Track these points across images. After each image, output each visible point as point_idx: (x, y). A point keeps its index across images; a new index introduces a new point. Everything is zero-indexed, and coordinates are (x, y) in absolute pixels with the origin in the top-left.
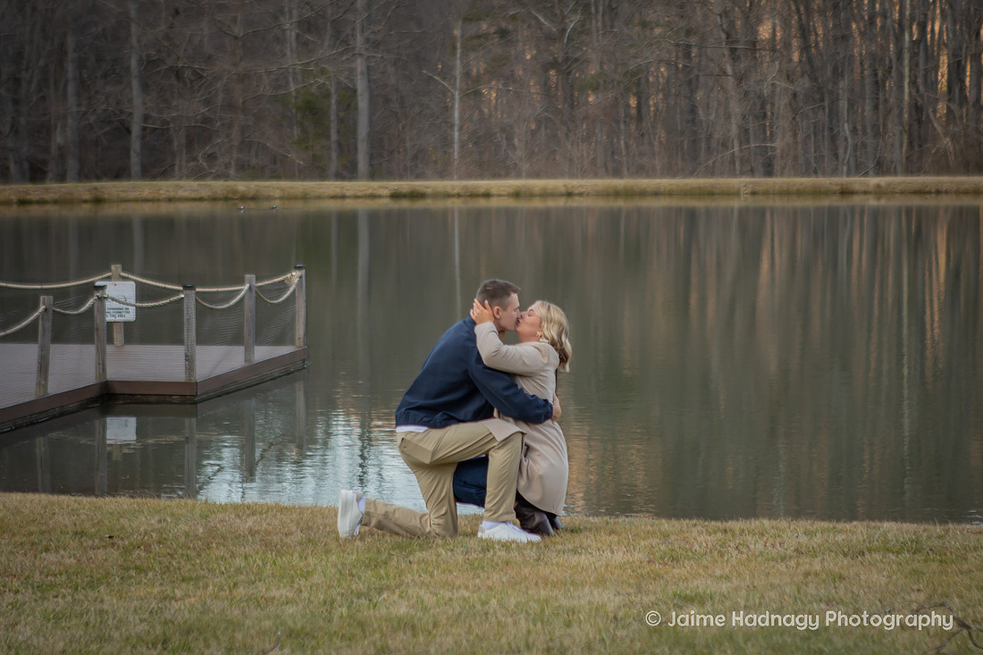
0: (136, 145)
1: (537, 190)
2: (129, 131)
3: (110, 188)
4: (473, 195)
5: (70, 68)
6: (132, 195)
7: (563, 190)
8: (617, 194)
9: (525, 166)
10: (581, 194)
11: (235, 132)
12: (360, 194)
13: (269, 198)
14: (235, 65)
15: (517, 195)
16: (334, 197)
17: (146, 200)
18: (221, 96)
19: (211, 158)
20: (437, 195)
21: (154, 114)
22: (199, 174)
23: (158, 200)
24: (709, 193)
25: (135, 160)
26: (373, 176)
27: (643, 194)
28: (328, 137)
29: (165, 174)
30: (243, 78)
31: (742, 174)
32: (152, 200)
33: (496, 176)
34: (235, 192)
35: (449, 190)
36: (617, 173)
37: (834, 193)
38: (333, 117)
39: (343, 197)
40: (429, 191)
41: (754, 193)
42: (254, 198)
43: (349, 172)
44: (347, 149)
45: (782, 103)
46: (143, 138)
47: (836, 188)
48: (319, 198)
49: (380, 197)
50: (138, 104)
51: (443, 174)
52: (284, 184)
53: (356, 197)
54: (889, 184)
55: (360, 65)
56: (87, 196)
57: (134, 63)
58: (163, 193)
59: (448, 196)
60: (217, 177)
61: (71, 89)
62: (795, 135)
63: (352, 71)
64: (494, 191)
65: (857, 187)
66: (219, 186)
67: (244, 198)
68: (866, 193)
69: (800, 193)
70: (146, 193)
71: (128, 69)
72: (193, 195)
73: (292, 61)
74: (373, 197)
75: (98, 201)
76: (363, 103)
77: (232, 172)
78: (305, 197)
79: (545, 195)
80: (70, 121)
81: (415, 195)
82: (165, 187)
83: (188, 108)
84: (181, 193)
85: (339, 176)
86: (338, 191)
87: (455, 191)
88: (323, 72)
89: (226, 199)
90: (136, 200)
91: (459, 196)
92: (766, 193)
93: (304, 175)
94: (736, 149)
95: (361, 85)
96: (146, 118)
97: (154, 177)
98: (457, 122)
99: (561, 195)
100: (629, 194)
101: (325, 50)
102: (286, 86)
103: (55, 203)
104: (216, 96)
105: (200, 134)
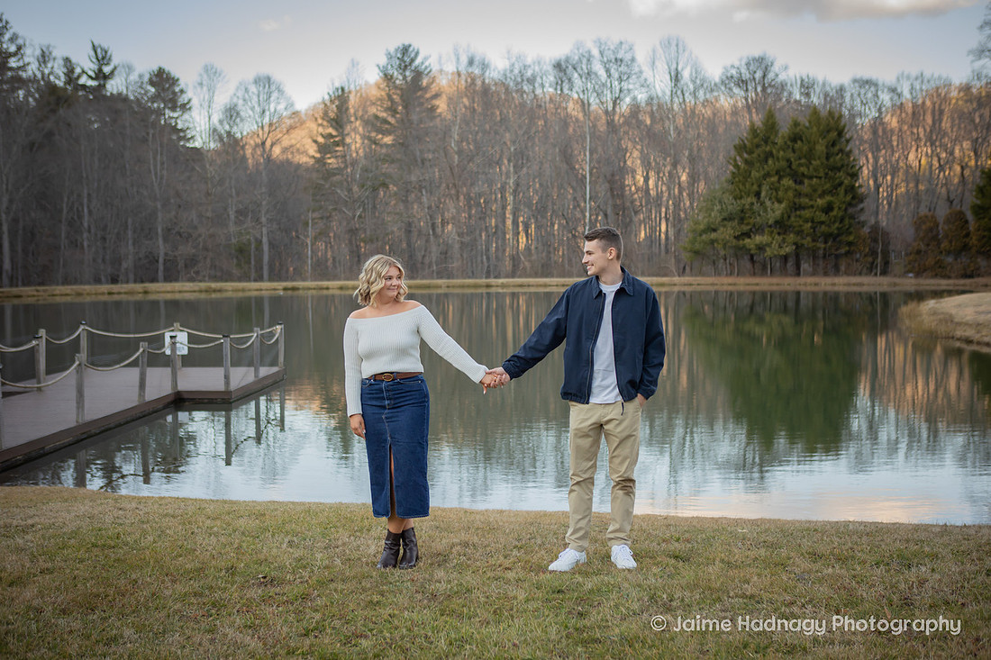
0: (161, 267)
2: (157, 261)
3: (152, 286)
4: (321, 289)
5: (130, 233)
6: (163, 289)
11: (208, 261)
12: (268, 288)
13: (226, 291)
14: (208, 230)
15: (341, 288)
16: (257, 290)
17: (168, 292)
18: (201, 245)
19: (197, 273)
20: (304, 289)
21: (170, 253)
22: (192, 280)
23: (174, 292)
24: (428, 287)
25: (161, 274)
26: (271, 280)
28: (250, 263)
29: (176, 280)
30: (212, 236)
31: (438, 278)
32: (172, 292)
33: (329, 280)
34: (210, 288)
35: (309, 286)
37: (483, 286)
38: (252, 254)
39: (261, 290)
40: (300, 286)
42: (220, 291)
43: (260, 278)
44: (259, 268)
45: (457, 246)
46: (164, 264)
47: (484, 284)
48: (250, 290)
49: (277, 289)
50: (162, 248)
51: (304, 280)
52: (233, 284)
53: (267, 290)
55: (265, 230)
56: (140, 290)
57: (160, 230)
58: (177, 289)
59: (309, 289)
60: (200, 281)
61: (130, 242)
62: (463, 260)
63: (261, 234)
64: (330, 287)
66: (203, 285)
67: (215, 291)
68: (497, 286)
69: (468, 286)
71: (157, 233)
72: (190, 289)
73: (232, 228)
74: (275, 289)
75: (146, 292)
76: (266, 248)
77: (207, 279)
78: (243, 290)
80: (130, 257)
81: (294, 289)
82: (177, 286)
83: (186, 250)
84: (185, 289)
85: (255, 280)
86: (259, 287)
88: (248, 233)
89: (206, 291)
91: (314, 289)
92: (453, 287)
93: (240, 280)
94: (435, 268)
95: (265, 240)
96: (166, 254)
97: (171, 281)
101: (249, 223)
102: (230, 240)
103: (125, 293)
104: (199, 244)
105: (191, 262)
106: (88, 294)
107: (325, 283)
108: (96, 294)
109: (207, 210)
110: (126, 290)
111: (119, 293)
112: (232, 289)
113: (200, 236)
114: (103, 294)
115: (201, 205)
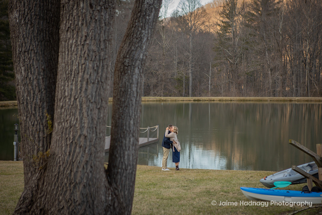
1: (224, 100)
7: (230, 99)
8: (241, 101)
10: (234, 100)
11: (163, 86)
12: (187, 100)
13: (168, 101)
14: (163, 71)
15: (220, 100)
16: (181, 101)
18: (160, 78)
19: (157, 91)
20: (203, 100)
22: (155, 95)
23: (146, 101)
24: (261, 101)
27: (247, 100)
28: (183, 87)
29: (148, 95)
30: (164, 74)
32: (144, 101)
33: (217, 96)
34: (161, 99)
35: (206, 99)
37: (288, 101)
38: (184, 82)
39: (184, 101)
40: (201, 99)
41: (271, 101)
42: (165, 101)
43: (187, 95)
47: (288, 100)
48: (178, 101)
49: (191, 101)
51: (206, 96)
53: (186, 101)
54: (300, 99)
55: (190, 71)
58: (147, 100)
60: (158, 96)
63: (188, 73)
65: (293, 100)
66: (158, 98)
67: (163, 101)
68: (295, 101)
69: (281, 101)
72: (153, 100)
74: (190, 101)
76: (191, 79)
78: (175, 101)
79: (226, 100)
81: (198, 100)
83: (154, 81)
84: (150, 100)
86: (182, 99)
87: (207, 100)
88: (181, 73)
89: (159, 101)
92: (273, 101)
93: (177, 96)
94: (271, 90)
95: (190, 75)
96: (145, 83)
98: (210, 84)
99: (230, 101)
100: (244, 100)
101: (182, 69)
102: (173, 76)
105: (156, 86)
107: (213, 98)
109: (163, 62)
113: (159, 74)
115: (160, 60)
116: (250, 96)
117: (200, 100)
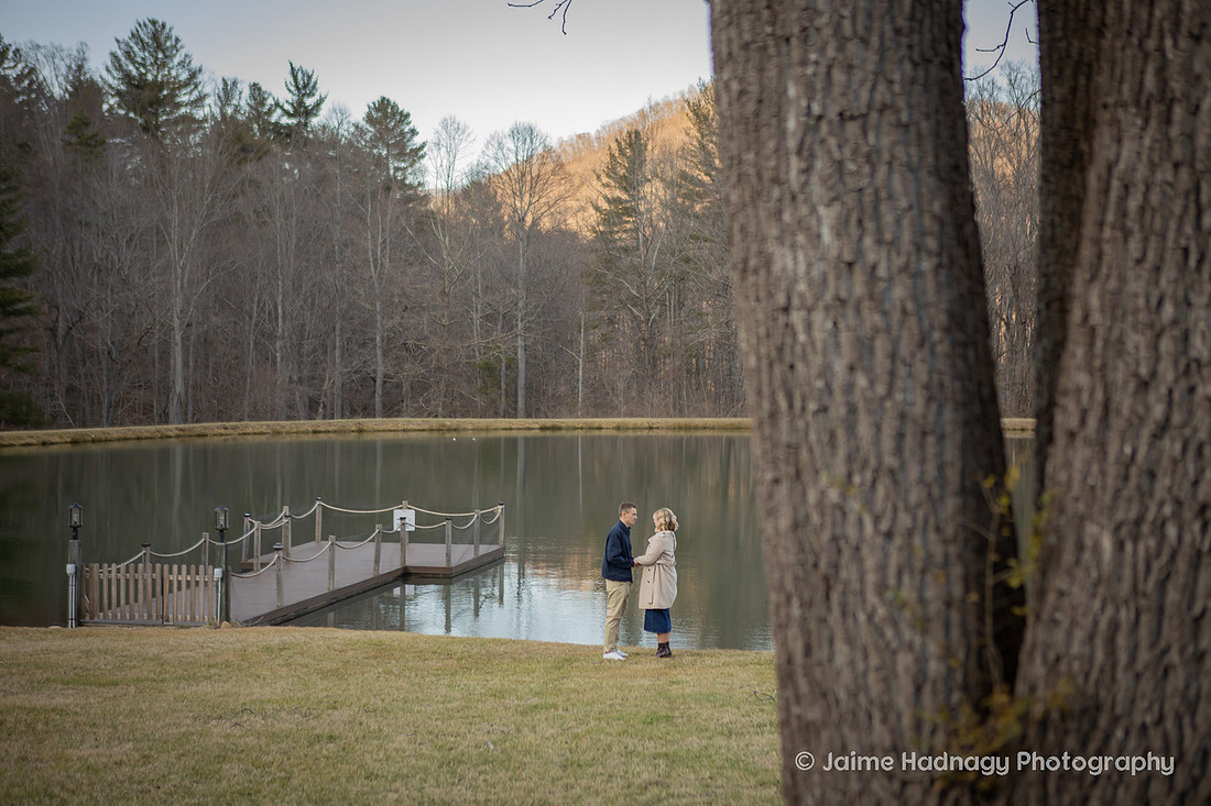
0: (379, 390)
1: (630, 425)
2: (375, 383)
3: (368, 423)
4: (591, 428)
6: (381, 426)
7: (646, 425)
8: (680, 428)
9: (624, 409)
10: (658, 428)
11: (443, 385)
12: (521, 427)
13: (465, 430)
14: (443, 343)
15: (618, 428)
16: (504, 429)
17: (389, 431)
18: (434, 363)
19: (427, 402)
20: (568, 428)
21: (391, 373)
22: (419, 413)
23: (397, 430)
24: (737, 427)
25: (378, 405)
26: (528, 414)
27: (696, 428)
28: (500, 389)
29: (399, 414)
30: (447, 351)
32: (394, 431)
33: (605, 415)
34: (444, 425)
35: (576, 425)
36: (681, 414)
38: (503, 375)
39: (511, 429)
40: (564, 425)
42: (456, 430)
43: (513, 411)
48: (495, 429)
49: (533, 428)
50: (381, 368)
51: (572, 414)
52: (474, 420)
53: (519, 429)
55: (520, 342)
56: (354, 428)
57: (378, 340)
58: (401, 427)
59: (575, 428)
60: (432, 415)
63: (516, 348)
64: (604, 425)
66: (434, 422)
67: (449, 429)
70: (390, 427)
71: (375, 343)
72: (418, 428)
73: (476, 340)
74: (529, 429)
75: (361, 431)
76: (522, 366)
77: (440, 411)
78: (487, 429)
79: (635, 428)
81: (555, 428)
82: (401, 422)
83: (411, 370)
84: (411, 427)
85: (507, 415)
86: (508, 426)
87: (580, 425)
88: (498, 348)
89: (439, 430)
90: (384, 431)
91: (582, 428)
93: (486, 414)
95: (521, 356)
96: (386, 375)
97: (391, 415)
98: (581, 378)
99: (646, 428)
100: (687, 428)
101: (498, 334)
102: (474, 357)
103: (335, 432)
104: (431, 362)
105: (421, 387)
106: (287, 433)
107: (597, 421)
108: (297, 433)
109: (442, 316)
110: (335, 428)
111: (327, 432)
112: (473, 427)
113: (432, 350)
114: (307, 432)
115: (435, 307)
116: (699, 416)
117: (560, 428)
